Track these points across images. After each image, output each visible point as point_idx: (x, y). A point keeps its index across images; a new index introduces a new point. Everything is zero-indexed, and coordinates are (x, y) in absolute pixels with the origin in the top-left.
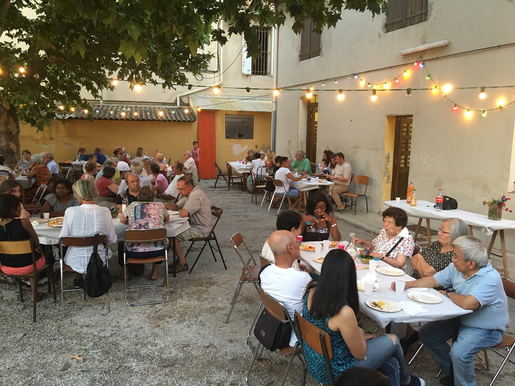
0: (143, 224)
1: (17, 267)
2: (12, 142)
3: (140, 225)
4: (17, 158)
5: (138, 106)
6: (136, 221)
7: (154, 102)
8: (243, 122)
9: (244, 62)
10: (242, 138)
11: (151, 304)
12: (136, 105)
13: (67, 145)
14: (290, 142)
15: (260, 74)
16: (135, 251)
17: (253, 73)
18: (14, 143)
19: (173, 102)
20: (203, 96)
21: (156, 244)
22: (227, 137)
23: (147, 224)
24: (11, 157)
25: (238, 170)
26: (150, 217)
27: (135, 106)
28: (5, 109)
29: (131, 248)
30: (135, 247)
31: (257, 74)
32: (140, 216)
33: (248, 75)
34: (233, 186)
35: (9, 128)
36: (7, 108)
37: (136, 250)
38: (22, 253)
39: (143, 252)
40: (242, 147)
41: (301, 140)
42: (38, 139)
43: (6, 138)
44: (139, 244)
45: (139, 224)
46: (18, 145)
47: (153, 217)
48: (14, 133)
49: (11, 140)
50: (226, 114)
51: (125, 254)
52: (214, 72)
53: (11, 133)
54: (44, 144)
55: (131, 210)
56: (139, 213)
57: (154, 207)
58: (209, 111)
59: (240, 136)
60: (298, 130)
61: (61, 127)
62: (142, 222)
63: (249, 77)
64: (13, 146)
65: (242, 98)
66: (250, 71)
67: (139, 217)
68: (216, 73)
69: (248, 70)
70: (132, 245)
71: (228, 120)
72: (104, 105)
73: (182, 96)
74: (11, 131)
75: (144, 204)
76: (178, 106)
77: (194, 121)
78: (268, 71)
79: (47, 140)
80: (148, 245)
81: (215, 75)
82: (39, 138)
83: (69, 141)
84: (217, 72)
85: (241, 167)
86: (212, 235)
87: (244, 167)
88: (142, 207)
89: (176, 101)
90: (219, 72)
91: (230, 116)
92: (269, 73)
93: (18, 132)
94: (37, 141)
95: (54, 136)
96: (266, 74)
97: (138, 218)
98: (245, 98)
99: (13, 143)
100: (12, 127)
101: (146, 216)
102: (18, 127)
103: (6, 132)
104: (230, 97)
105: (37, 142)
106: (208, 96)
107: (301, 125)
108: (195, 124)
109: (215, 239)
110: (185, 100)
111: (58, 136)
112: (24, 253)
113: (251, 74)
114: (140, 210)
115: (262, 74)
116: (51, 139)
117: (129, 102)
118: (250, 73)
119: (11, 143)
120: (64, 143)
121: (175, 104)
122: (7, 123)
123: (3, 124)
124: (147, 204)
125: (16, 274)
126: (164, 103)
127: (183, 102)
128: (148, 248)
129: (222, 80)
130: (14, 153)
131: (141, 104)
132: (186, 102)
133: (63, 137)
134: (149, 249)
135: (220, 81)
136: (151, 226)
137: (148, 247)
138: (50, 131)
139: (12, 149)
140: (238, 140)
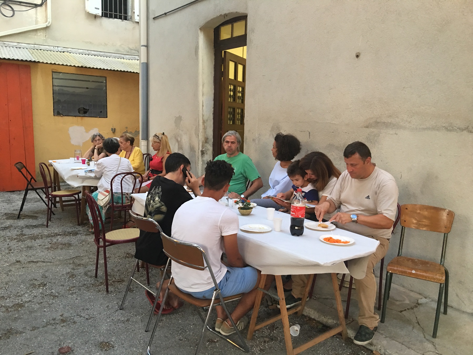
8: (87, 88)
10: (86, 115)
14: (178, 119)
15: (116, 17)
17: (105, 15)
20: (15, 44)
22: (57, 113)
25: (68, 179)
31: (111, 17)
33: (96, 17)
40: (87, 131)
41: (203, 116)
50: (53, 72)
52: (36, 6)
58: (18, 63)
59: (83, 112)
60: (196, 95)
63: (98, 21)
65: (87, 52)
66: (98, 9)
68: (39, 8)
69: (96, 8)
71: (57, 82)
78: (130, 14)
84: (41, 5)
85: (74, 173)
90: (44, 6)
91: (61, 76)
92: (131, 18)
96: (126, 19)
98: (93, 52)
104: (65, 50)
106: (26, 45)
107: (203, 86)
113: (101, 15)
115: (120, 18)
118: (99, 12)
129: (50, 20)
135: (46, 22)
140: (79, 118)
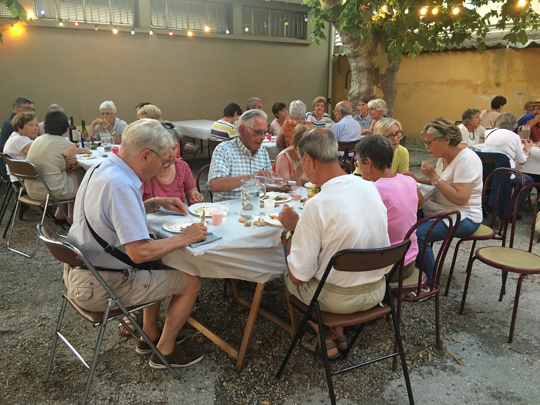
2: (377, 85)
13: (522, 96)
18: (380, 87)
35: (373, 62)
42: (478, 85)
43: (368, 79)
48: (383, 71)
49: (376, 83)
53: (377, 70)
54: (485, 93)
61: (519, 63)
74: (376, 66)
79: (491, 87)
83: (527, 89)
95: (503, 79)
99: (377, 88)
100: (379, 59)
103: (367, 69)
105: (475, 92)
111: (510, 80)
116: (498, 85)
119: (375, 87)
120: (517, 92)
122: (371, 54)
133: (518, 82)
138: (498, 71)
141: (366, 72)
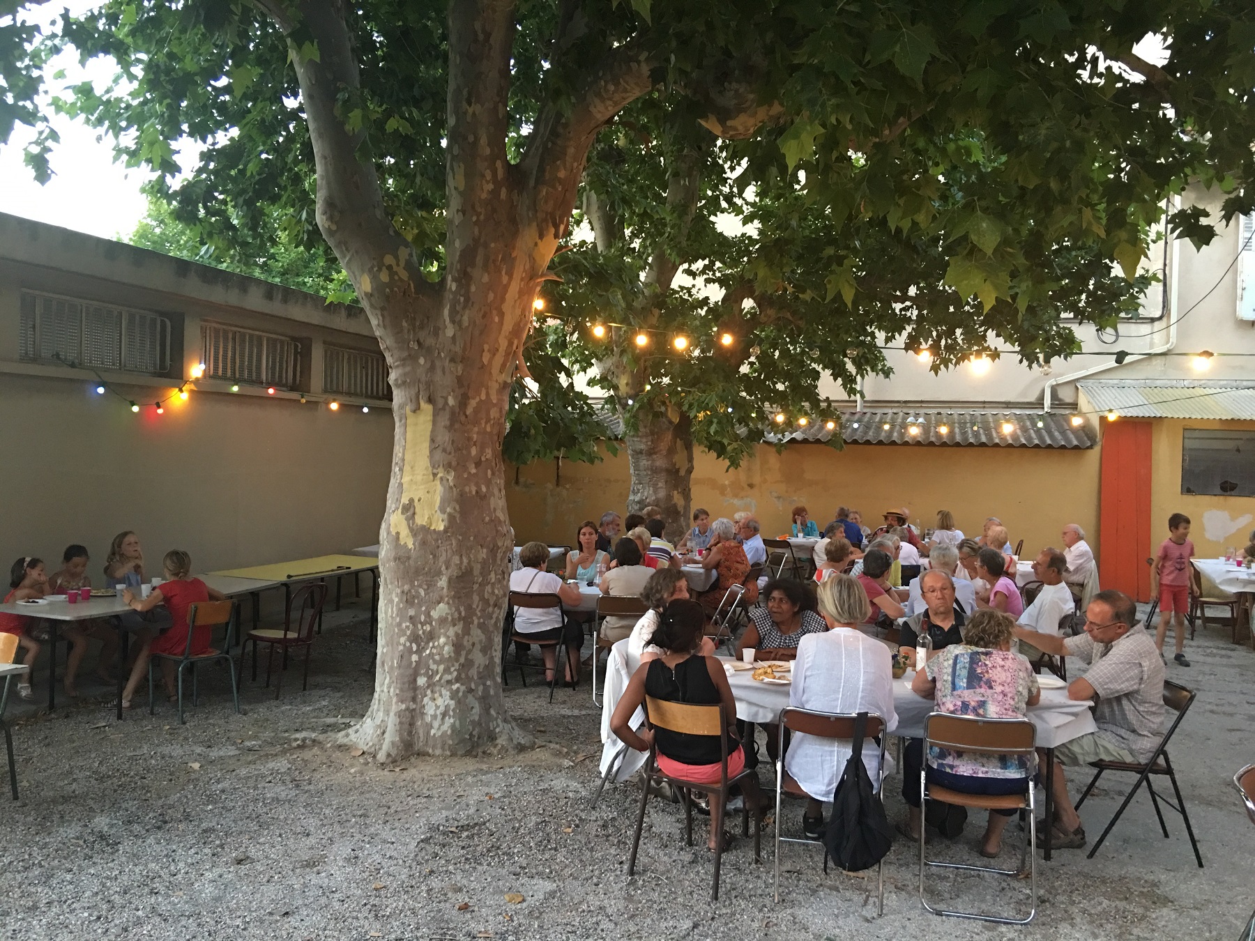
0: (973, 704)
1: (689, 764)
2: (678, 490)
3: (965, 707)
4: (684, 524)
5: (942, 411)
6: (955, 693)
7: (984, 402)
8: (1238, 450)
9: (1244, 289)
10: (1233, 493)
11: (986, 920)
12: (939, 410)
13: (781, 499)
16: (948, 770)
18: (681, 492)
19: (1032, 398)
20: (1116, 382)
21: (1004, 761)
22: (1188, 490)
23: (982, 704)
24: (673, 522)
25: (1220, 583)
26: (991, 687)
27: (935, 411)
28: (671, 422)
29: (940, 761)
30: (949, 760)
32: (965, 680)
33: (1253, 324)
34: (1205, 627)
35: (674, 461)
36: (673, 420)
37: (952, 767)
38: (701, 733)
39: (971, 778)
40: (1233, 519)
42: (728, 485)
43: (666, 482)
44: (960, 754)
45: (963, 702)
46: (687, 495)
47: (999, 689)
48: (682, 473)
49: (676, 487)
50: (1184, 429)
51: (923, 774)
52: (1153, 320)
53: (678, 471)
54: (736, 496)
55: (946, 664)
56: (964, 673)
57: (1003, 663)
58: (1137, 420)
59: (1228, 488)
61: (773, 460)
62: (972, 697)
64: (678, 499)
65: (1235, 384)
67: (963, 683)
68: (1156, 323)
70: (942, 755)
71: (1189, 444)
72: (865, 411)
73: (1058, 385)
74: (677, 467)
75: (978, 653)
76: (1046, 410)
77: (1091, 447)
79: (743, 489)
80: (984, 761)
81: (1152, 328)
82: (727, 483)
83: (787, 491)
84: (1160, 318)
85: (1231, 575)
86: (1161, 761)
87: (1246, 577)
88: (974, 659)
89: (1042, 397)
90: (1165, 319)
91: (1197, 434)
93: (690, 471)
94: (722, 490)
95: (757, 479)
97: (960, 687)
98: (1245, 383)
99: (678, 493)
100: (680, 459)
101: (982, 683)
102: (690, 459)
103: (668, 471)
104: (1196, 384)
105: (723, 493)
106: (1132, 382)
108: (1094, 455)
109: (1169, 771)
110: (1066, 395)
111: (765, 481)
112: (706, 733)
114: (967, 665)
116: (751, 486)
117: (922, 402)
119: (676, 492)
120: (775, 495)
121: (1039, 403)
122: (671, 451)
123: (664, 452)
124: (986, 654)
125: (685, 778)
126: (1010, 403)
127: (1060, 400)
128: (984, 769)
129: (1173, 339)
130: (677, 513)
131: (950, 408)
132: (1068, 400)
133: (775, 482)
134: (987, 772)
135: (1168, 343)
136: (993, 712)
137: (983, 766)
138: (749, 469)
139: (675, 505)
140: (1222, 498)
141: (664, 474)
